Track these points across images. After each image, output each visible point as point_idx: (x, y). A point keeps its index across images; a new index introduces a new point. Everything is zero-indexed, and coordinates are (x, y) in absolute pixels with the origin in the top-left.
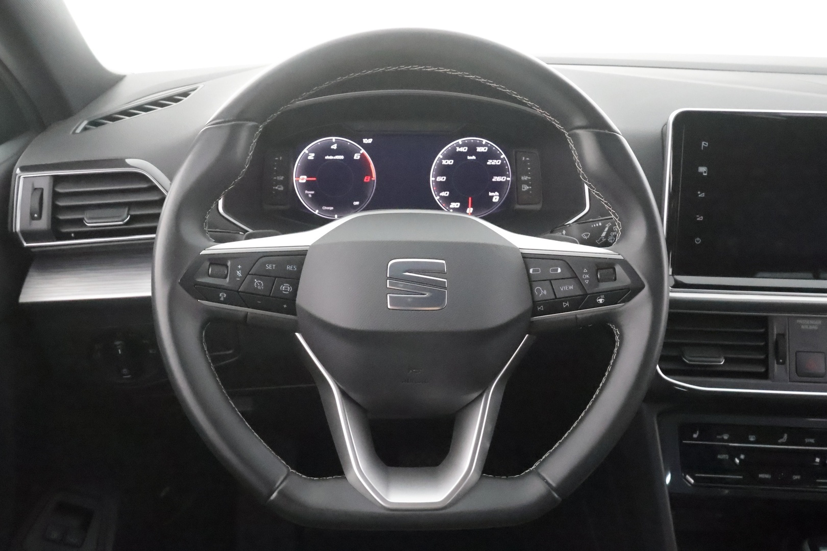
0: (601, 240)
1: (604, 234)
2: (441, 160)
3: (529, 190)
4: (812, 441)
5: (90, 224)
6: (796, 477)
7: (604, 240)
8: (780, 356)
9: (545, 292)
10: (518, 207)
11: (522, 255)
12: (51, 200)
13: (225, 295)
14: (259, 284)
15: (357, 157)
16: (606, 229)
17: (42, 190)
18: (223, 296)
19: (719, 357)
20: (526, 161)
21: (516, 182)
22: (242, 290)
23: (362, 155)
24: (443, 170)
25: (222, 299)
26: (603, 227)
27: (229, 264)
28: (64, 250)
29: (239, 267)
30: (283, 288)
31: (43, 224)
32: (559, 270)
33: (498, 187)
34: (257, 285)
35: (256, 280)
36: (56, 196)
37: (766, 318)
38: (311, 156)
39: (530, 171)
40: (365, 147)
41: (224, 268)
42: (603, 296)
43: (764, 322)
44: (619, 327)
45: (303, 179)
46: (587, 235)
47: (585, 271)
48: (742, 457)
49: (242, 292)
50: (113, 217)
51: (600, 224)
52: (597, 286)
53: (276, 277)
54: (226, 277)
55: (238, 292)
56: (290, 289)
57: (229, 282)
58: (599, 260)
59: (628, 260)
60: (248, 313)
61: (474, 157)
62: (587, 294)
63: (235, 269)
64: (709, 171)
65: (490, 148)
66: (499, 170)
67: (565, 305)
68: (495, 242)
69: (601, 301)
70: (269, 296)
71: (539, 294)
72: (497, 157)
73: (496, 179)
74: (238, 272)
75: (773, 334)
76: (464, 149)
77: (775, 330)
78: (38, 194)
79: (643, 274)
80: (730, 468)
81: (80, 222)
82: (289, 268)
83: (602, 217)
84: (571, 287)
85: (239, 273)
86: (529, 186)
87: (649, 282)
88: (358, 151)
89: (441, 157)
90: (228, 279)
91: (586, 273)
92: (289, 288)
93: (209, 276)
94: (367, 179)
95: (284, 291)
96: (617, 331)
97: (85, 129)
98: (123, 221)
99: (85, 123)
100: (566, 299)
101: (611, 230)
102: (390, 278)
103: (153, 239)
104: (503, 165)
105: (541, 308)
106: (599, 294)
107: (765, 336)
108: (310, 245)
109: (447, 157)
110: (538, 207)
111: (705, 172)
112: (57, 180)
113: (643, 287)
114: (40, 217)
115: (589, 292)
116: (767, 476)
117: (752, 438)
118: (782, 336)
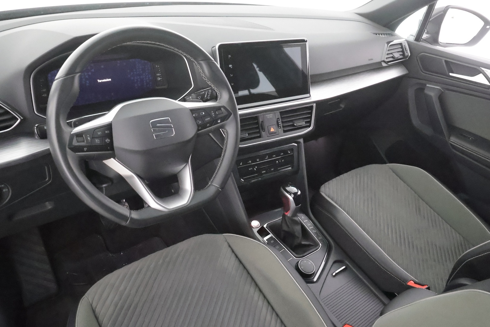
1: (206, 96)
3: (161, 80)
4: (275, 156)
6: (272, 169)
7: (206, 98)
8: (263, 129)
9: (201, 122)
10: (157, 87)
11: (190, 110)
14: (97, 141)
16: (206, 94)
18: (85, 149)
19: (246, 134)
20: (158, 67)
21: (155, 77)
22: (92, 145)
27: (84, 135)
29: (88, 136)
30: (106, 141)
32: (204, 113)
37: (256, 117)
41: (82, 138)
42: (220, 120)
43: (256, 118)
44: (226, 129)
46: (200, 97)
47: (212, 112)
48: (256, 167)
51: (204, 92)
52: (217, 116)
53: (103, 137)
54: (84, 141)
56: (109, 140)
57: (87, 143)
58: (216, 107)
59: (225, 106)
63: (86, 137)
67: (208, 125)
68: (180, 107)
69: (219, 121)
70: (103, 145)
71: (198, 123)
74: (88, 138)
75: (260, 122)
77: (261, 120)
79: (230, 109)
80: (253, 172)
82: (107, 132)
84: (209, 119)
86: (160, 78)
87: (232, 112)
93: (78, 142)
101: (208, 94)
102: (152, 128)
105: (200, 128)
106: (218, 119)
107: (257, 123)
110: (166, 87)
111: (232, 67)
115: (215, 119)
116: (264, 172)
117: (258, 160)
118: (262, 122)
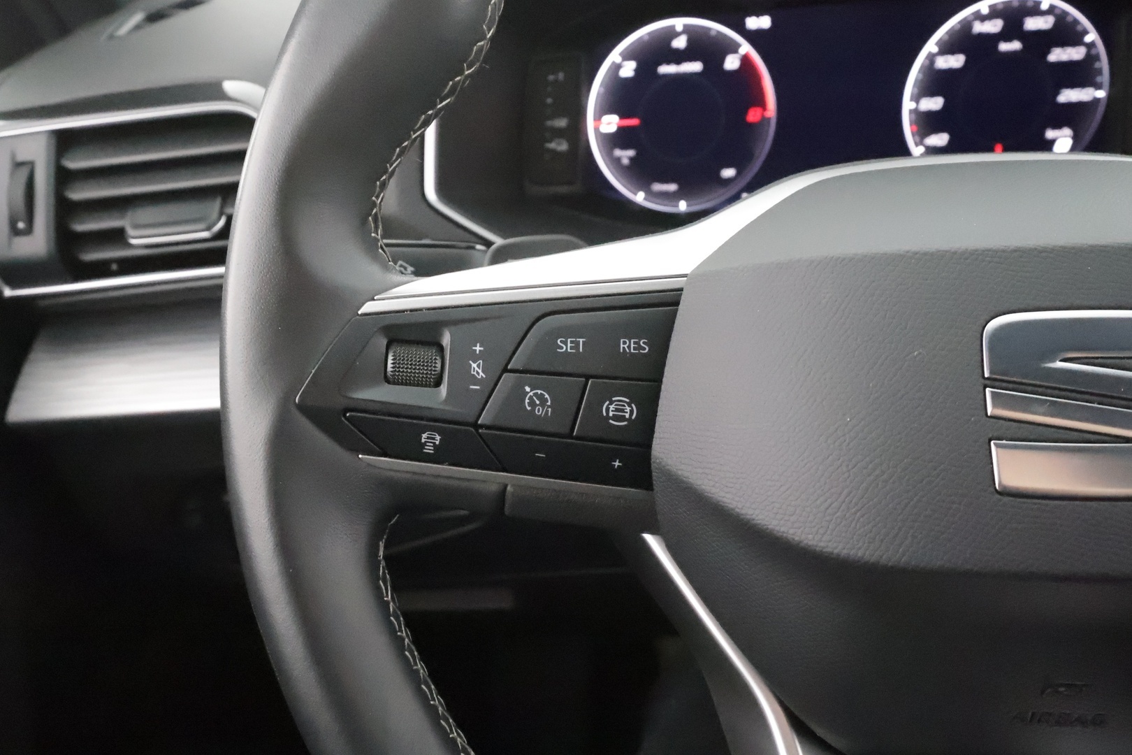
2: (931, 58)
5: (141, 240)
12: (52, 188)
13: (438, 438)
14: (537, 400)
15: (731, 63)
17: (31, 165)
18: (431, 439)
22: (487, 422)
23: (746, 60)
24: (936, 82)
25: (429, 449)
27: (446, 340)
28: (94, 302)
29: (478, 348)
30: (609, 409)
31: (37, 244)
33: (1070, 115)
34: (532, 403)
35: (528, 389)
36: (63, 178)
38: (629, 69)
40: (752, 37)
41: (431, 353)
45: (611, 123)
49: (488, 427)
50: (187, 222)
53: (588, 377)
54: (438, 383)
55: (476, 426)
56: (632, 412)
57: (446, 401)
60: (506, 486)
61: (1016, 45)
63: (463, 355)
65: (1061, 18)
66: (1079, 74)
70: (570, 436)
72: (1074, 38)
73: (1069, 96)
74: (474, 365)
76: (994, 26)
78: (23, 175)
81: (117, 237)
82: (627, 345)
85: (476, 369)
88: (734, 48)
89: (935, 49)
90: (443, 389)
92: (628, 409)
93: (387, 380)
94: (753, 116)
95: (616, 418)
97: (138, 27)
98: (208, 229)
99: (138, 17)
102: (992, 382)
103: (221, 277)
104: (1089, 60)
108: (687, 270)
109: (948, 48)
112: (65, 141)
114: (29, 230)
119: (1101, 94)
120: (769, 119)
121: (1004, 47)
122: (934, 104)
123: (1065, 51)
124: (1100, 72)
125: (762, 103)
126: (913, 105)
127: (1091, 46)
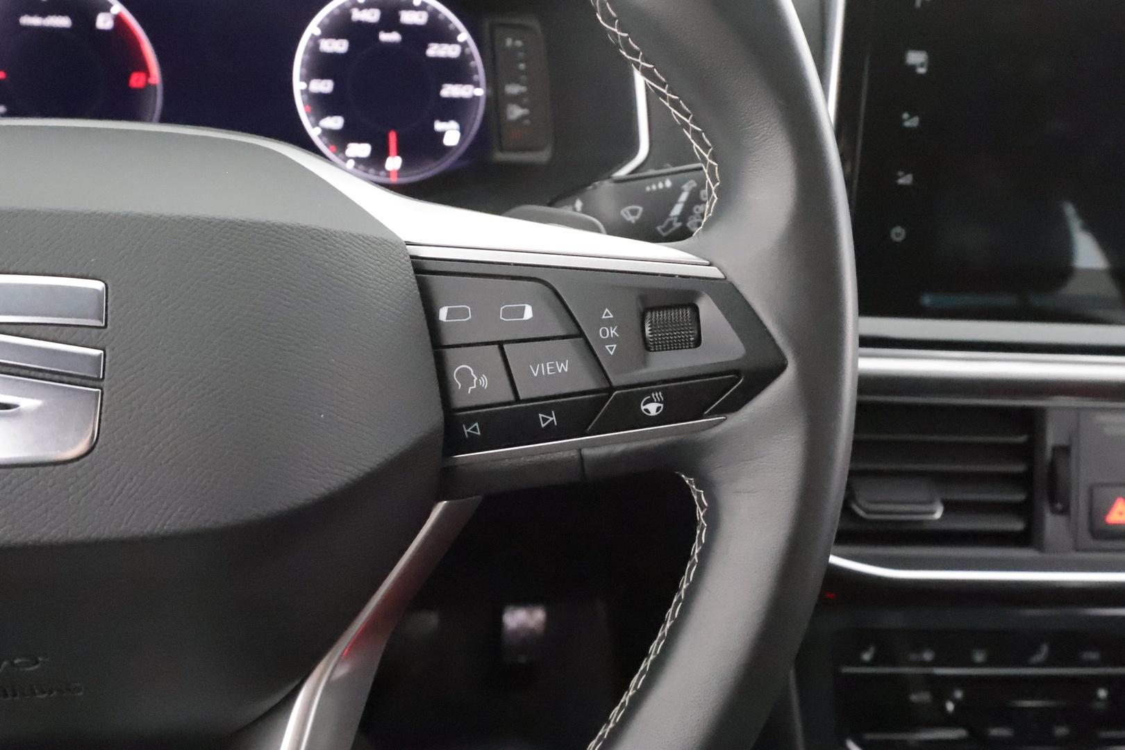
0: (670, 224)
1: (677, 210)
2: (315, 40)
3: (523, 117)
4: (1096, 656)
7: (678, 225)
8: (1058, 495)
9: (484, 381)
10: (500, 156)
11: (413, 263)
15: (104, 22)
16: (684, 197)
19: (931, 502)
20: (514, 49)
21: (496, 101)
23: (118, 19)
24: (322, 65)
26: (675, 192)
32: (528, 313)
33: (454, 109)
39: (523, 72)
43: (1030, 421)
44: (704, 483)
46: (634, 212)
47: (607, 314)
48: (959, 694)
51: (668, 183)
52: (644, 363)
58: (648, 283)
59: (738, 282)
61: (394, 37)
62: (611, 389)
64: (931, 64)
65: (434, 15)
66: (457, 70)
67: (545, 420)
69: (652, 408)
71: (465, 389)
72: (448, 36)
73: (451, 91)
75: (1045, 447)
76: (372, 16)
77: (1053, 437)
79: (785, 329)
80: (931, 717)
83: (675, 165)
84: (563, 367)
86: (523, 106)
87: (798, 353)
88: (106, 7)
89: (318, 32)
91: (609, 323)
94: (136, 80)
96: (699, 496)
100: (546, 403)
101: (695, 199)
104: (465, 58)
105: (474, 429)
106: (644, 390)
107: (1028, 452)
109: (332, 31)
110: (543, 156)
111: (922, 65)
113: (782, 368)
115: (616, 380)
117: (979, 657)
118: (1063, 451)
119: (480, 92)
120: (155, 86)
121: (385, 37)
122: (324, 86)
123: (441, 47)
124: (476, 71)
125: (144, 68)
126: (303, 85)
127: (464, 45)
